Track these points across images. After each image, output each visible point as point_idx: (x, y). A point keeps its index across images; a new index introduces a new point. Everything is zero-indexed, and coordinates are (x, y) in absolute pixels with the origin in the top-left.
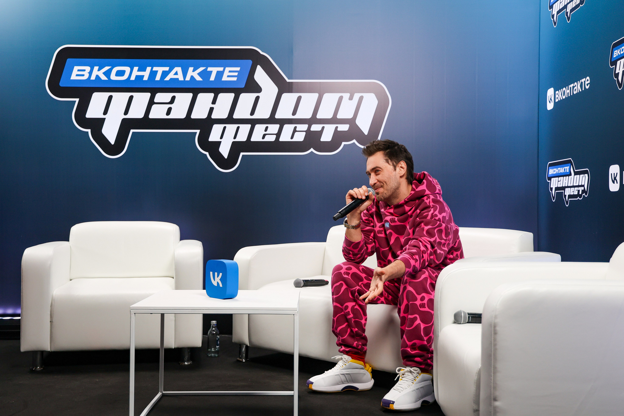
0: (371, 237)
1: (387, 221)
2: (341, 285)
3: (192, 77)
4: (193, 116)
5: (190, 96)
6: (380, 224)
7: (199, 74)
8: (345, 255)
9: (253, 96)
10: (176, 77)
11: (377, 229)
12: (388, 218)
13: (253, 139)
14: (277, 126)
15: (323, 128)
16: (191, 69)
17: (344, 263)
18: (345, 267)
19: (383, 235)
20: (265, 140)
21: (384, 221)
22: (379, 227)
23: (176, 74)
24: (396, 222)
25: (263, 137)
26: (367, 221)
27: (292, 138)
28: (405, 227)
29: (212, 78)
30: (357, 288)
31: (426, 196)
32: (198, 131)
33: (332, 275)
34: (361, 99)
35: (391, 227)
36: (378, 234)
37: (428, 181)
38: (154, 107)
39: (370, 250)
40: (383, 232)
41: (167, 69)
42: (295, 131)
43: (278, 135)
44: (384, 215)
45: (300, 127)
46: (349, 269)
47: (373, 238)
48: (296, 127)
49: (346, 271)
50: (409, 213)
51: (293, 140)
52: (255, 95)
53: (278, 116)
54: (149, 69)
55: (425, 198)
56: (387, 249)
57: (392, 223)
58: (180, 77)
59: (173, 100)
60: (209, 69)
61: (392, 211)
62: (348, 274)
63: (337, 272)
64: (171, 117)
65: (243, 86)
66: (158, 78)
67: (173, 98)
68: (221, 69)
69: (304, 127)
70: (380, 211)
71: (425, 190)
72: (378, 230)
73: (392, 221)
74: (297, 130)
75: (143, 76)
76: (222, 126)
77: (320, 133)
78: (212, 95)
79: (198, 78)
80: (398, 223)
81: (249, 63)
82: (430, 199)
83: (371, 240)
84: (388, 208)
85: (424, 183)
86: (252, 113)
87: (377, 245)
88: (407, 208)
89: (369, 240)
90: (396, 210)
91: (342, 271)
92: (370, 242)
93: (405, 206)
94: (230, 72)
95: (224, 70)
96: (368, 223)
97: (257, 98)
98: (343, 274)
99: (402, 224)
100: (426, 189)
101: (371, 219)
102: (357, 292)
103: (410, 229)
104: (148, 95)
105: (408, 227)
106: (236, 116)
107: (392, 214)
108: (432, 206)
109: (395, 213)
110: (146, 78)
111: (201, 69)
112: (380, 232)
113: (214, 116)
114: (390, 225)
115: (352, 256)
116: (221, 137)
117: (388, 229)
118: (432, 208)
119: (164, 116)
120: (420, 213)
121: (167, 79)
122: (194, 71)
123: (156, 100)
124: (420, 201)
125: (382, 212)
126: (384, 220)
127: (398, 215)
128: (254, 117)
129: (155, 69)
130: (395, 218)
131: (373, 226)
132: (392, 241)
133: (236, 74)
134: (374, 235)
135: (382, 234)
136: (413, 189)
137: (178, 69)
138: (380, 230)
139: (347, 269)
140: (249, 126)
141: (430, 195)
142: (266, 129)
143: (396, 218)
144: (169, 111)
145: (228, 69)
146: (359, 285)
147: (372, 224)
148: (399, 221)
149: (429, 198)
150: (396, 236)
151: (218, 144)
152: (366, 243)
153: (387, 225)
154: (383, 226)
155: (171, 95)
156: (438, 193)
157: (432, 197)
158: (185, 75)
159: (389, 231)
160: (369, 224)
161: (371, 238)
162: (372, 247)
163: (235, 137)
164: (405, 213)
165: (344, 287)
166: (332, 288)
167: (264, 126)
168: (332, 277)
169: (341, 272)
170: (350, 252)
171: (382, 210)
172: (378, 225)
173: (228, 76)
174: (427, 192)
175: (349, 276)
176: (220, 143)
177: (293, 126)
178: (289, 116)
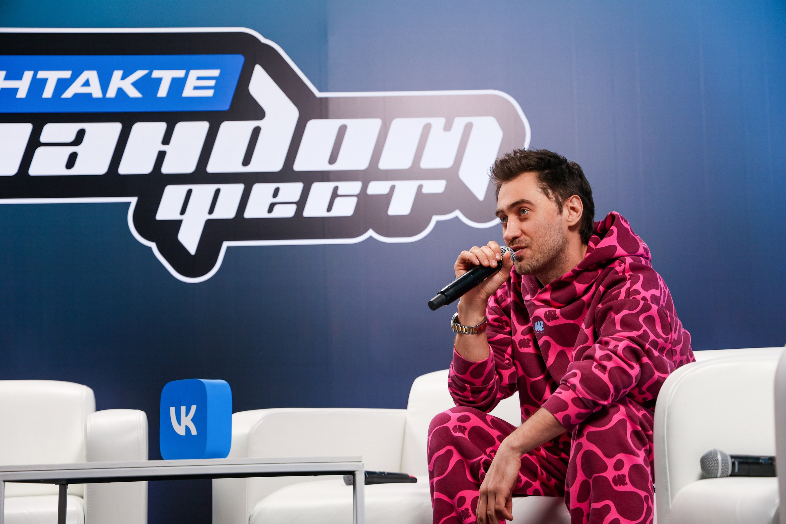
0: (508, 354)
1: (538, 319)
2: (449, 454)
3: (120, 91)
4: (124, 169)
5: (116, 128)
6: (523, 328)
7: (135, 84)
8: (453, 393)
9: (248, 126)
10: (86, 90)
11: (518, 337)
12: (541, 312)
13: (249, 214)
14: (298, 187)
15: (393, 188)
16: (117, 74)
17: (452, 410)
18: (455, 416)
19: (530, 350)
20: (274, 215)
21: (531, 319)
22: (523, 333)
23: (87, 84)
24: (558, 318)
25: (270, 210)
26: (497, 324)
27: (329, 209)
28: (577, 328)
29: (163, 92)
30: (482, 458)
31: (618, 261)
32: (133, 201)
33: (429, 435)
34: (468, 128)
35: (548, 330)
36: (521, 348)
37: (621, 229)
38: (40, 152)
39: (506, 381)
40: (531, 344)
41: (67, 74)
42: (335, 194)
43: (301, 204)
44: (532, 307)
45: (345, 187)
46: (465, 419)
47: (511, 357)
48: (336, 189)
49: (458, 424)
50: (585, 298)
51: (332, 214)
52: (251, 125)
53: (299, 166)
54: (28, 75)
55: (616, 263)
56: (541, 377)
57: (549, 321)
58: (96, 91)
59: (80, 136)
60: (156, 74)
61: (547, 296)
62: (462, 429)
63: (438, 427)
64: (75, 171)
65: (226, 107)
66: (48, 93)
67: (81, 134)
68: (180, 73)
69: (355, 187)
70: (522, 301)
71: (615, 248)
72: (521, 340)
73: (550, 316)
74: (340, 192)
75: (16, 90)
76: (184, 188)
77: (387, 199)
78: (162, 127)
79: (133, 93)
80: (563, 321)
81: (239, 60)
82: (625, 264)
83: (507, 361)
84: (539, 291)
85: (612, 232)
86: (247, 161)
87: (521, 373)
88: (579, 287)
89: (503, 361)
90: (557, 294)
91: (450, 425)
92: (507, 364)
93: (575, 283)
94: (199, 78)
95: (187, 75)
96: (499, 327)
97: (256, 132)
98: (453, 430)
99: (571, 322)
100: (616, 244)
101: (505, 318)
102: (482, 468)
103: (587, 328)
104: (27, 128)
105: (583, 326)
106: (212, 168)
107: (547, 303)
108: (629, 277)
109: (555, 300)
110: (22, 94)
111: (139, 74)
112: (523, 343)
113: (166, 169)
114: (545, 326)
115: (470, 394)
116: (183, 212)
117: (541, 335)
118: (629, 279)
119: (61, 171)
120: (605, 292)
121: (68, 94)
122: (123, 78)
123: (43, 139)
124: (606, 270)
125: (527, 301)
126: (533, 317)
127: (560, 303)
128: (251, 168)
129: (41, 74)
130: (556, 311)
131: (510, 333)
132: (550, 361)
133: (212, 83)
134: (513, 351)
135: (530, 347)
136: (589, 249)
137: (92, 75)
138: (524, 339)
139: (459, 419)
140: (239, 188)
141: (627, 258)
142: (276, 193)
143: (558, 311)
144: (72, 161)
145: (194, 74)
146: (486, 454)
147: (508, 329)
148: (563, 315)
149: (624, 262)
150: (559, 348)
151: (176, 225)
152: (498, 367)
153: (539, 327)
154: (531, 330)
155: (76, 127)
156: (642, 256)
157: (629, 260)
158: (105, 86)
159: (545, 338)
160: (502, 328)
161: (507, 356)
162: (511, 376)
163: (211, 211)
164: (575, 298)
165: (456, 458)
166: (429, 462)
167: (271, 187)
168: (428, 440)
169: (447, 428)
170: (466, 385)
171: (528, 297)
172: (520, 328)
173: (196, 88)
174: (620, 251)
175: (465, 435)
176: (179, 222)
177: (331, 185)
178: (324, 166)
